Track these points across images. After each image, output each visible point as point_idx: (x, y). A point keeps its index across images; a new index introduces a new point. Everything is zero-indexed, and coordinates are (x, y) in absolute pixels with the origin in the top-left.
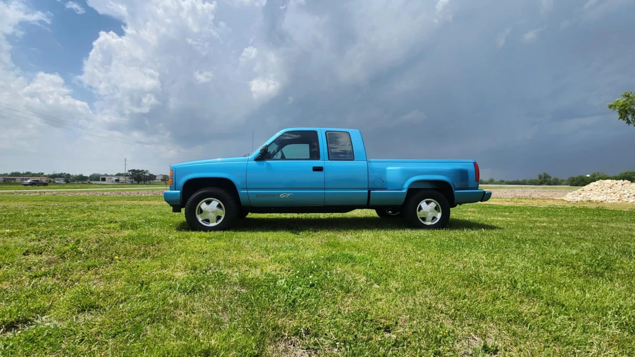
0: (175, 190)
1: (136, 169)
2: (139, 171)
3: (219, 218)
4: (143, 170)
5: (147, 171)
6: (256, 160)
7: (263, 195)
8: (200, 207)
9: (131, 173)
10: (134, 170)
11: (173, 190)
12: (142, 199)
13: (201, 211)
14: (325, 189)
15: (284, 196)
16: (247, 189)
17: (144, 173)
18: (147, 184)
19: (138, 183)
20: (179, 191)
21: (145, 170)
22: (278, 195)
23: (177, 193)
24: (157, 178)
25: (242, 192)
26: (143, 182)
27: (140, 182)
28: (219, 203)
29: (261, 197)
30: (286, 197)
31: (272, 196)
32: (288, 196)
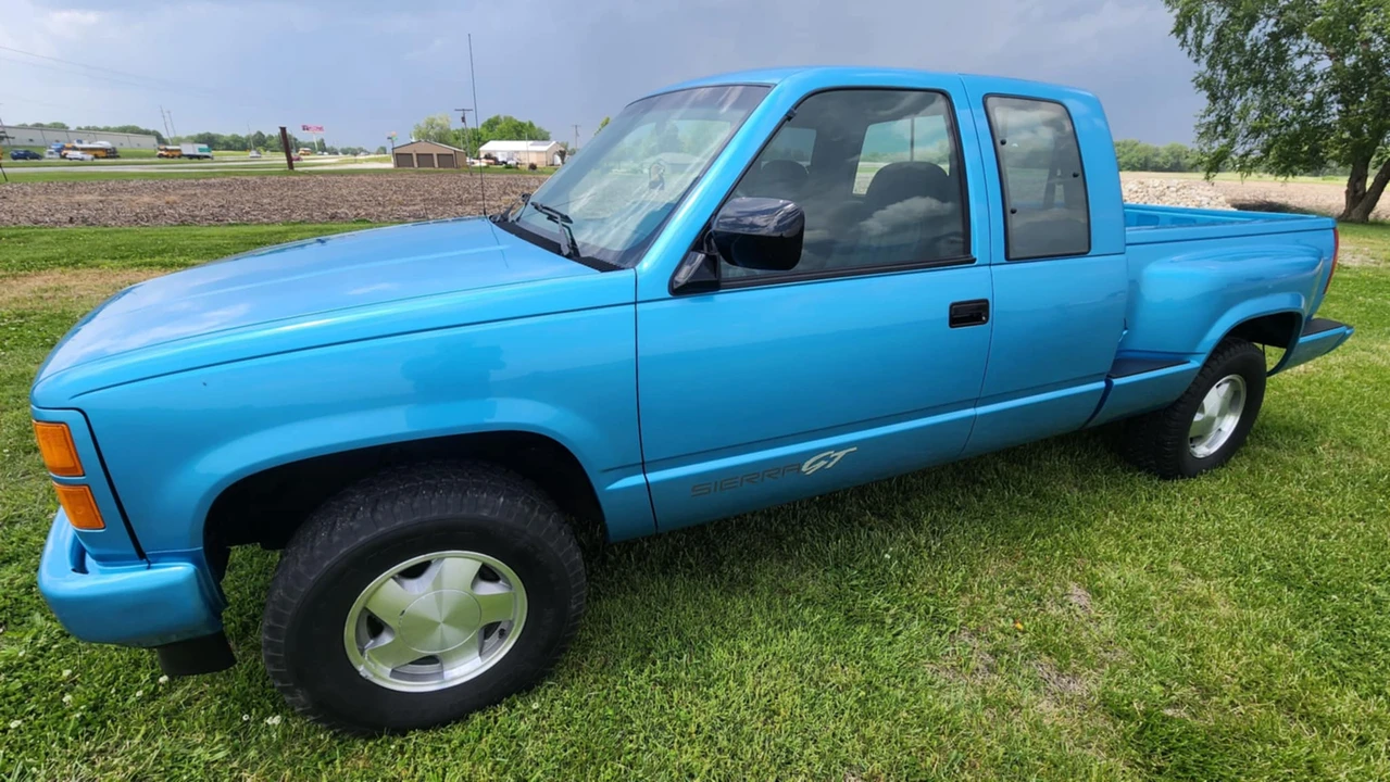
0: (154, 566)
6: (678, 291)
7: (727, 480)
13: (374, 626)
16: (643, 465)
22: (795, 464)
25: (616, 489)
28: (480, 564)
29: (715, 490)
30: (829, 466)
31: (769, 476)
32: (836, 460)
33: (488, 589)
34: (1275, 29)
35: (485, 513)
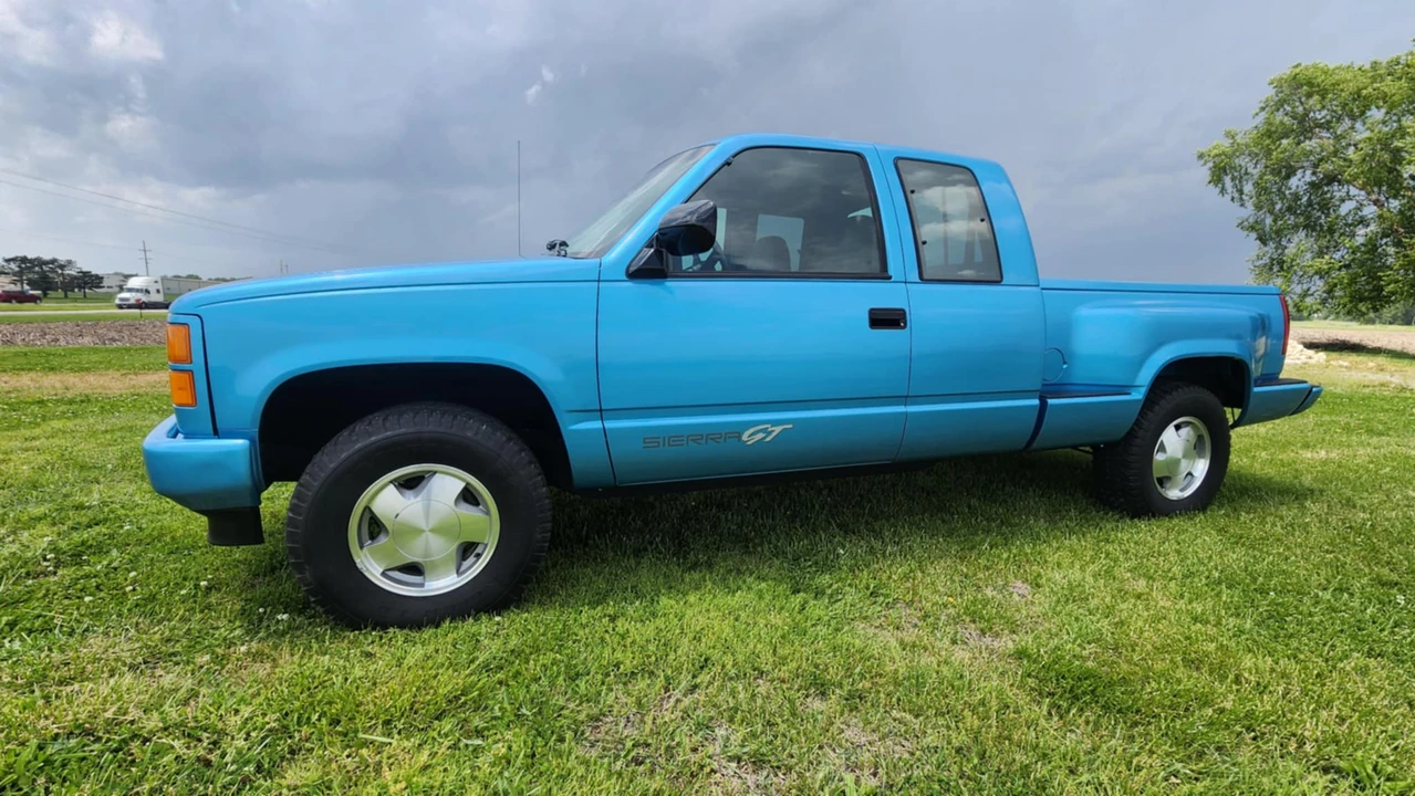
0: (216, 433)
1: (29, 257)
2: (40, 262)
3: (468, 550)
4: (53, 261)
5: (70, 262)
6: (637, 274)
7: (674, 437)
8: (367, 509)
9: (13, 266)
10: (24, 260)
11: (204, 436)
12: (55, 362)
13: (375, 527)
14: (905, 399)
15: (761, 435)
16: (601, 413)
17: (62, 267)
18: (76, 300)
19: (45, 295)
20: (241, 443)
21: (62, 257)
22: (736, 432)
23: (230, 453)
24: (105, 283)
25: (578, 430)
26: (60, 293)
27: (51, 294)
28: (463, 484)
29: (664, 445)
30: (768, 439)
31: (712, 439)
32: (774, 434)
33: (467, 511)
34: (1314, 178)
35: (469, 434)
